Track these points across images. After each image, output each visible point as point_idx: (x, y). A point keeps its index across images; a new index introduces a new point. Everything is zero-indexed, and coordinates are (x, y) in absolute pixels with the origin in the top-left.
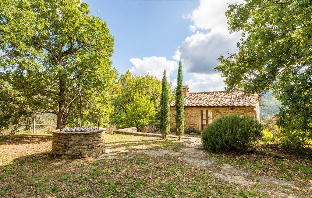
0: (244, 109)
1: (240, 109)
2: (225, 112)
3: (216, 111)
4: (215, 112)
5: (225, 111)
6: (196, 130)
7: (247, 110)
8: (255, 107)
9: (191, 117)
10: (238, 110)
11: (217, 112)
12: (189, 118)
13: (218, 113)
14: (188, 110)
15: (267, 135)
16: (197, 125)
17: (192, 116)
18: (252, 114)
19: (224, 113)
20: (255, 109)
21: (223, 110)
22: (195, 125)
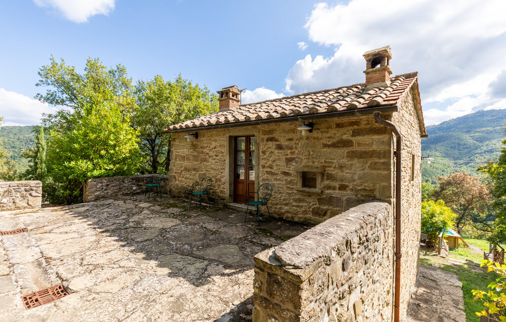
0: (352, 124)
1: (338, 126)
2: (291, 140)
3: (267, 137)
4: (263, 140)
5: (290, 136)
6: (219, 196)
7: (363, 126)
8: (393, 108)
9: (210, 157)
10: (329, 127)
11: (268, 140)
12: (205, 160)
13: (270, 144)
14: (202, 139)
15: (441, 213)
16: (220, 180)
17: (211, 153)
18: (383, 142)
19: (287, 143)
20: (395, 119)
21: (284, 131)
22: (217, 180)
